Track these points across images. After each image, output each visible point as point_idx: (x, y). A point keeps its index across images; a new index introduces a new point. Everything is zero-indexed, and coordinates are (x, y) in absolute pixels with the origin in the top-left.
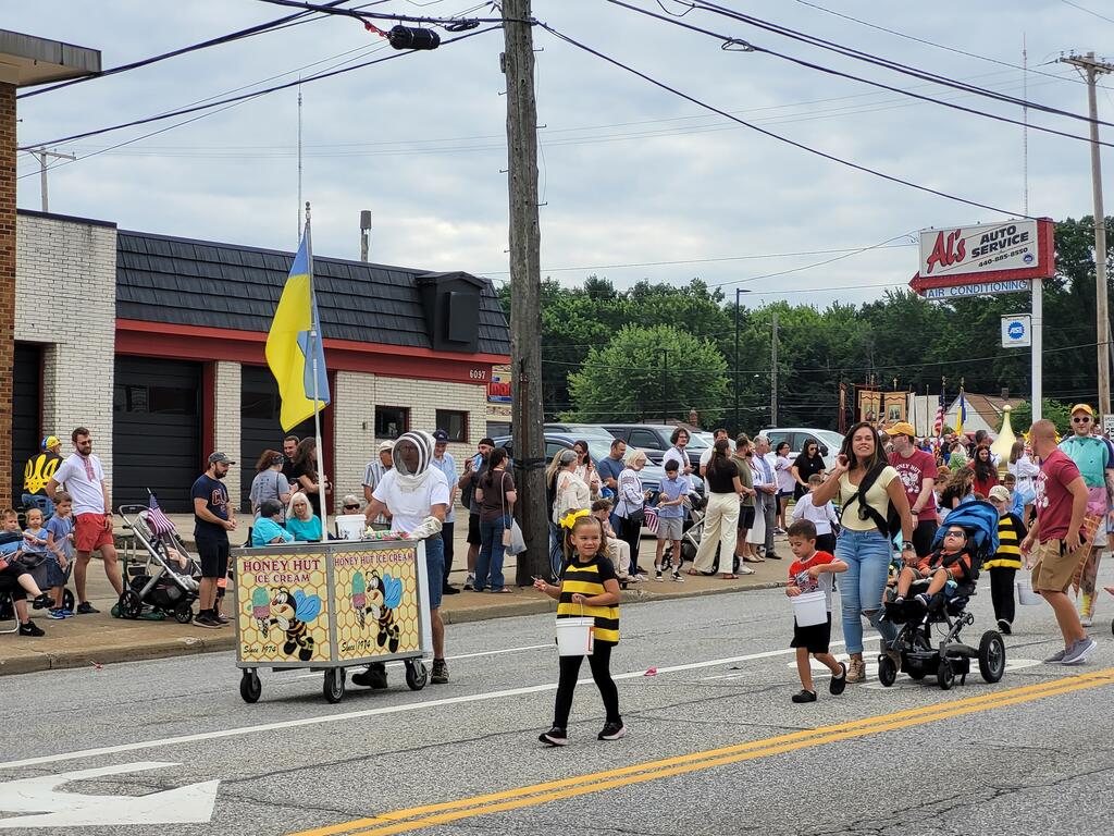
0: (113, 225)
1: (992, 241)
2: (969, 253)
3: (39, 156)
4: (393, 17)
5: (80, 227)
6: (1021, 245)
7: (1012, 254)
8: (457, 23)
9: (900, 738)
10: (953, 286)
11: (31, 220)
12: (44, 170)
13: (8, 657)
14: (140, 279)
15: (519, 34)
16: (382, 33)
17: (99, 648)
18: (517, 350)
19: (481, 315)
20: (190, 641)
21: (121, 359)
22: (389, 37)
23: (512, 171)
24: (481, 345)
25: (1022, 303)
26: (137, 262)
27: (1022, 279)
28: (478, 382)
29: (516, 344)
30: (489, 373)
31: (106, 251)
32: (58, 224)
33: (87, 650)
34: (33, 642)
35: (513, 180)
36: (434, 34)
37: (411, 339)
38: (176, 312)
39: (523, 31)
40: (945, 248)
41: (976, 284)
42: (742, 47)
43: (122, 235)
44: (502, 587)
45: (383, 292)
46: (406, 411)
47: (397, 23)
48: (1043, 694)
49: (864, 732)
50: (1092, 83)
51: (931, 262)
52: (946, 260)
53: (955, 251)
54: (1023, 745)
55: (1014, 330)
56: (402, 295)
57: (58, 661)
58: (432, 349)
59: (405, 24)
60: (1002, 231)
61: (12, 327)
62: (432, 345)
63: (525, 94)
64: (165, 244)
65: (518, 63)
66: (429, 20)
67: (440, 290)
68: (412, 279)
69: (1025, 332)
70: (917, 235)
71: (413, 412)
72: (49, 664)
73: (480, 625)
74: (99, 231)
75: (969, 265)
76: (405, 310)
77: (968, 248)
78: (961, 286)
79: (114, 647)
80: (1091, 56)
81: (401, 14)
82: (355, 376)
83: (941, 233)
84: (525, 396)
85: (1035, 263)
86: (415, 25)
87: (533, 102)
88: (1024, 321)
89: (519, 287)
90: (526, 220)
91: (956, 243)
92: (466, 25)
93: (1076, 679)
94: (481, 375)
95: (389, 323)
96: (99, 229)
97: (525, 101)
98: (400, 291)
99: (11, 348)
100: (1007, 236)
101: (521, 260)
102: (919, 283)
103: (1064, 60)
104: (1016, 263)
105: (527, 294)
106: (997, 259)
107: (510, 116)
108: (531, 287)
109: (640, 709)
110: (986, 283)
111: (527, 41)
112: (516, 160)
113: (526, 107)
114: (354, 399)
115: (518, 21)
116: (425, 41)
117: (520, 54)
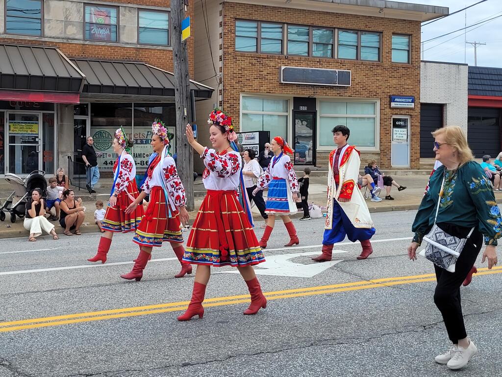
0: (467, 65)
3: (474, 45)
5: (455, 66)
11: (438, 64)
12: (475, 48)
13: (377, 207)
14: (477, 82)
17: (411, 205)
21: (470, 108)
26: (476, 76)
31: (464, 73)
32: (448, 65)
33: (406, 205)
34: (391, 202)
38: (490, 92)
43: (469, 67)
57: (395, 208)
61: (419, 99)
64: (477, 69)
72: (392, 209)
74: (461, 67)
96: (461, 66)
99: (419, 106)
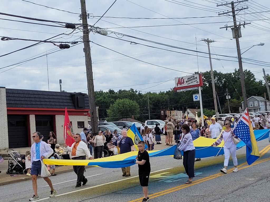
0: (5, 88)
1: (190, 79)
4: (60, 42)
6: (196, 80)
7: (194, 82)
8: (73, 42)
9: (171, 195)
10: (183, 89)
14: (11, 98)
15: (87, 44)
16: (57, 46)
18: (91, 110)
19: (85, 101)
20: (23, 178)
22: (59, 46)
23: (87, 73)
24: (86, 107)
25: (197, 92)
26: (10, 95)
27: (197, 87)
28: (86, 115)
29: (91, 109)
30: (88, 113)
31: (4, 93)
35: (87, 75)
36: (68, 45)
37: (71, 107)
38: (19, 105)
39: (88, 43)
40: (180, 81)
41: (187, 88)
42: (134, 43)
43: (7, 89)
47: (61, 43)
49: (164, 194)
50: (208, 44)
51: (177, 84)
52: (181, 84)
53: (182, 82)
54: (197, 195)
55: (196, 97)
56: (68, 98)
58: (75, 109)
59: (62, 43)
60: (192, 77)
62: (75, 108)
63: (89, 56)
65: (87, 50)
66: (67, 42)
67: (76, 97)
68: (70, 94)
69: (198, 97)
70: (174, 79)
71: (72, 122)
74: (2, 89)
75: (185, 85)
76: (69, 101)
77: (185, 81)
78: (184, 89)
79: (7, 181)
80: (208, 39)
81: (61, 42)
82: (59, 116)
83: (179, 78)
84: (93, 119)
85: (199, 83)
86: (64, 44)
87: (91, 58)
88: (198, 95)
89: (90, 97)
90: (91, 83)
91: (182, 80)
92: (75, 43)
93: (210, 177)
94: (86, 114)
95: (66, 104)
97: (89, 58)
100: (193, 78)
101: (90, 91)
102: (175, 89)
104: (195, 83)
105: (92, 98)
106: (191, 83)
107: (86, 61)
108: (93, 97)
109: (117, 191)
110: (189, 88)
111: (89, 45)
112: (88, 70)
113: (89, 59)
114: (60, 120)
115: (86, 41)
116: (67, 47)
117: (87, 48)
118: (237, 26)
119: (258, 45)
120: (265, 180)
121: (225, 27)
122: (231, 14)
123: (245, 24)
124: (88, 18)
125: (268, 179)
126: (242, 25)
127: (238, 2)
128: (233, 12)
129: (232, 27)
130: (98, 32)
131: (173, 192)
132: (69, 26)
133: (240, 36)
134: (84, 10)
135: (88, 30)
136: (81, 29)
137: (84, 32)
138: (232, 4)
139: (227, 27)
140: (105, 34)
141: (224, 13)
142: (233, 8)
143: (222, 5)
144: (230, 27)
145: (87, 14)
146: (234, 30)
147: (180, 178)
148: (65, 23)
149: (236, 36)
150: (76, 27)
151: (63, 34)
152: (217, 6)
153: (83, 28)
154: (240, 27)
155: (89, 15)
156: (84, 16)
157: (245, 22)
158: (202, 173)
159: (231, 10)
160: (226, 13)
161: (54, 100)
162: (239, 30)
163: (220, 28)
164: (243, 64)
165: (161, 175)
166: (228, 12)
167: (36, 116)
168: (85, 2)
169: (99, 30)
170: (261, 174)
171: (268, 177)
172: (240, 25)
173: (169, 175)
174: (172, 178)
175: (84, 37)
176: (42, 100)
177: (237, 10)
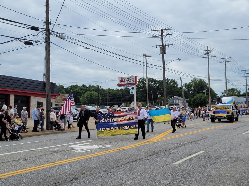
1: (129, 79)
2: (125, 81)
6: (133, 80)
8: (36, 41)
9: (69, 165)
10: (123, 85)
15: (48, 44)
16: (22, 42)
22: (24, 42)
23: (46, 65)
24: (54, 93)
25: (133, 88)
28: (54, 98)
35: (46, 66)
36: (32, 43)
38: (3, 87)
40: (122, 80)
41: (126, 85)
42: (86, 48)
44: (43, 130)
45: (38, 84)
46: (42, 102)
47: (25, 40)
48: (104, 153)
49: (63, 163)
50: (146, 58)
51: (120, 82)
52: (122, 82)
53: (124, 80)
54: (90, 166)
55: (132, 92)
59: (27, 41)
63: (48, 53)
65: (48, 48)
66: (31, 40)
68: (43, 83)
69: (133, 92)
70: (118, 78)
71: (43, 103)
73: (35, 137)
75: (125, 83)
76: (42, 87)
80: (146, 54)
82: (34, 97)
83: (122, 78)
84: (48, 100)
85: (135, 82)
86: (29, 41)
87: (50, 54)
88: (133, 91)
90: (48, 73)
91: (124, 79)
92: (38, 41)
93: (114, 150)
95: (39, 89)
98: (41, 84)
100: (131, 78)
101: (47, 79)
102: (119, 85)
103: (142, 55)
104: (132, 82)
106: (129, 82)
107: (46, 56)
109: (29, 157)
110: (128, 85)
111: (49, 45)
112: (47, 63)
113: (48, 55)
114: (34, 101)
115: (48, 42)
116: (30, 44)
117: (48, 47)
118: (164, 46)
119: (177, 60)
120: (154, 156)
121: (156, 46)
122: (161, 37)
123: (169, 45)
124: (50, 25)
125: (158, 155)
126: (167, 45)
127: (165, 30)
128: (162, 36)
129: (160, 46)
130: (58, 36)
131: (73, 162)
132: (33, 28)
133: (165, 53)
134: (48, 19)
135: (49, 34)
136: (43, 32)
137: (46, 34)
138: (162, 30)
139: (157, 46)
140: (63, 38)
141: (156, 36)
142: (162, 33)
143: (155, 31)
144: (159, 46)
145: (50, 22)
146: (161, 49)
147: (91, 149)
148: (31, 26)
149: (162, 52)
150: (39, 30)
151: (31, 35)
152: (152, 31)
153: (46, 32)
154: (166, 47)
155: (51, 23)
156: (47, 23)
157: (169, 44)
158: (111, 146)
159: (160, 34)
160: (157, 36)
161: (30, 86)
162: (165, 49)
163: (152, 46)
164: (166, 72)
165: (80, 146)
166: (158, 36)
167: (15, 96)
168: (49, 13)
169: (59, 35)
170: (155, 150)
171: (158, 154)
172: (166, 45)
173: (85, 146)
174: (84, 149)
175: (46, 38)
176: (21, 85)
177: (165, 35)
